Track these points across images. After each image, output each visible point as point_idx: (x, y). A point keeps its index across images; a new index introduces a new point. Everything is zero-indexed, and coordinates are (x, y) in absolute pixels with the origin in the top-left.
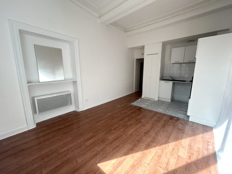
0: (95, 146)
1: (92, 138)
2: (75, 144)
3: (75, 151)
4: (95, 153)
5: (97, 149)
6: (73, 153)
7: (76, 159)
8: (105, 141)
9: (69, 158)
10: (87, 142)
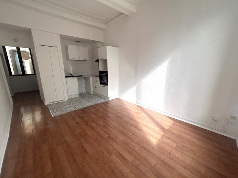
0: (134, 150)
1: (120, 154)
2: (132, 175)
3: (143, 171)
4: (143, 150)
5: (137, 148)
6: (147, 173)
7: (153, 166)
8: (127, 142)
9: (154, 176)
10: (129, 160)
